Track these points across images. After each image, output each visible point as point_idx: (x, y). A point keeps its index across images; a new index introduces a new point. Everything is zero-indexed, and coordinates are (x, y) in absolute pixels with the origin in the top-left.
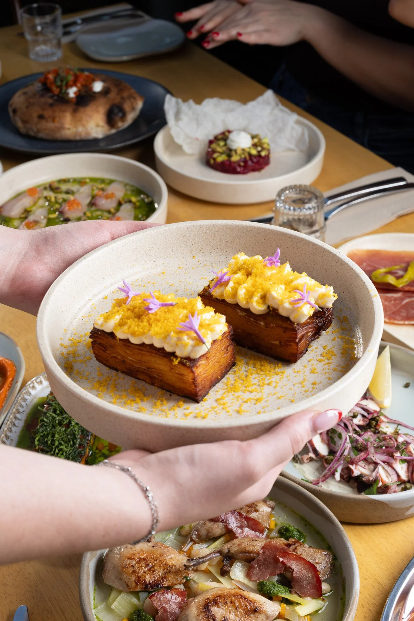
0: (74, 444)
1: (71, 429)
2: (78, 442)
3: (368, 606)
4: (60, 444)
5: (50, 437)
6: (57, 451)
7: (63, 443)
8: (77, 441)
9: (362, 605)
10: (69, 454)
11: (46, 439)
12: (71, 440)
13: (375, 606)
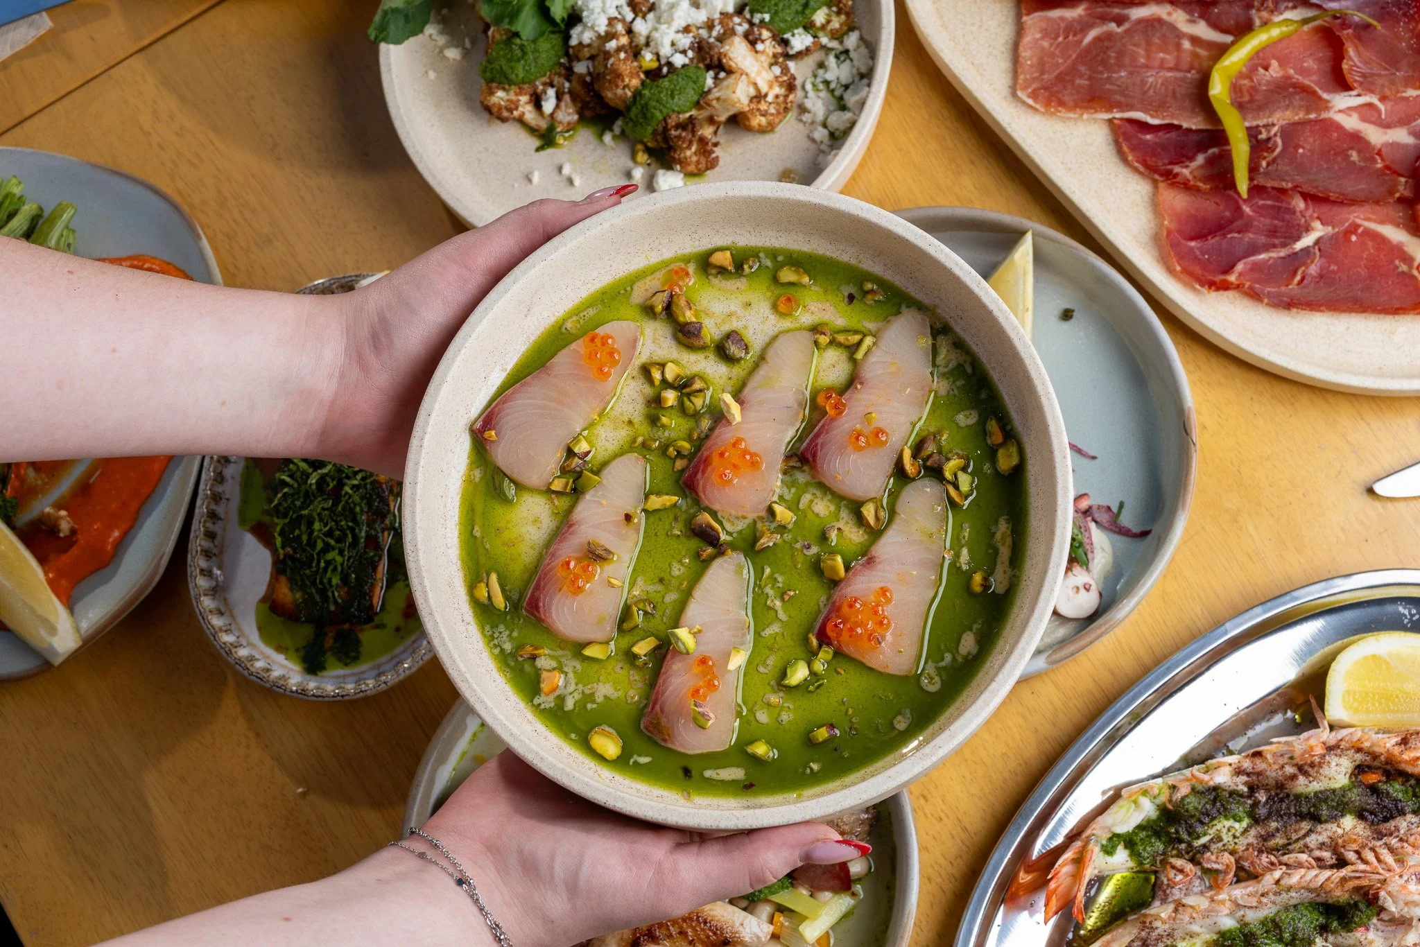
0: (356, 538)
1: (347, 502)
2: (363, 534)
3: (939, 880)
4: (327, 548)
5: (303, 528)
6: (322, 564)
7: (332, 542)
8: (360, 530)
9: (929, 879)
10: (349, 568)
11: (297, 532)
12: (348, 532)
13: (953, 880)
